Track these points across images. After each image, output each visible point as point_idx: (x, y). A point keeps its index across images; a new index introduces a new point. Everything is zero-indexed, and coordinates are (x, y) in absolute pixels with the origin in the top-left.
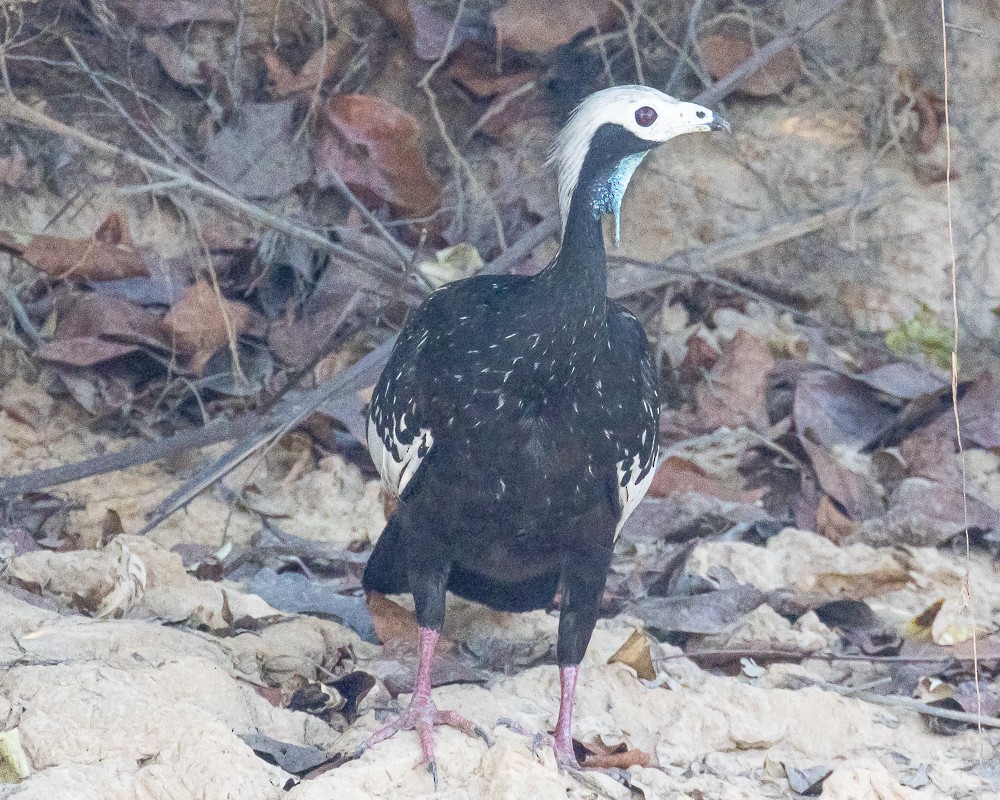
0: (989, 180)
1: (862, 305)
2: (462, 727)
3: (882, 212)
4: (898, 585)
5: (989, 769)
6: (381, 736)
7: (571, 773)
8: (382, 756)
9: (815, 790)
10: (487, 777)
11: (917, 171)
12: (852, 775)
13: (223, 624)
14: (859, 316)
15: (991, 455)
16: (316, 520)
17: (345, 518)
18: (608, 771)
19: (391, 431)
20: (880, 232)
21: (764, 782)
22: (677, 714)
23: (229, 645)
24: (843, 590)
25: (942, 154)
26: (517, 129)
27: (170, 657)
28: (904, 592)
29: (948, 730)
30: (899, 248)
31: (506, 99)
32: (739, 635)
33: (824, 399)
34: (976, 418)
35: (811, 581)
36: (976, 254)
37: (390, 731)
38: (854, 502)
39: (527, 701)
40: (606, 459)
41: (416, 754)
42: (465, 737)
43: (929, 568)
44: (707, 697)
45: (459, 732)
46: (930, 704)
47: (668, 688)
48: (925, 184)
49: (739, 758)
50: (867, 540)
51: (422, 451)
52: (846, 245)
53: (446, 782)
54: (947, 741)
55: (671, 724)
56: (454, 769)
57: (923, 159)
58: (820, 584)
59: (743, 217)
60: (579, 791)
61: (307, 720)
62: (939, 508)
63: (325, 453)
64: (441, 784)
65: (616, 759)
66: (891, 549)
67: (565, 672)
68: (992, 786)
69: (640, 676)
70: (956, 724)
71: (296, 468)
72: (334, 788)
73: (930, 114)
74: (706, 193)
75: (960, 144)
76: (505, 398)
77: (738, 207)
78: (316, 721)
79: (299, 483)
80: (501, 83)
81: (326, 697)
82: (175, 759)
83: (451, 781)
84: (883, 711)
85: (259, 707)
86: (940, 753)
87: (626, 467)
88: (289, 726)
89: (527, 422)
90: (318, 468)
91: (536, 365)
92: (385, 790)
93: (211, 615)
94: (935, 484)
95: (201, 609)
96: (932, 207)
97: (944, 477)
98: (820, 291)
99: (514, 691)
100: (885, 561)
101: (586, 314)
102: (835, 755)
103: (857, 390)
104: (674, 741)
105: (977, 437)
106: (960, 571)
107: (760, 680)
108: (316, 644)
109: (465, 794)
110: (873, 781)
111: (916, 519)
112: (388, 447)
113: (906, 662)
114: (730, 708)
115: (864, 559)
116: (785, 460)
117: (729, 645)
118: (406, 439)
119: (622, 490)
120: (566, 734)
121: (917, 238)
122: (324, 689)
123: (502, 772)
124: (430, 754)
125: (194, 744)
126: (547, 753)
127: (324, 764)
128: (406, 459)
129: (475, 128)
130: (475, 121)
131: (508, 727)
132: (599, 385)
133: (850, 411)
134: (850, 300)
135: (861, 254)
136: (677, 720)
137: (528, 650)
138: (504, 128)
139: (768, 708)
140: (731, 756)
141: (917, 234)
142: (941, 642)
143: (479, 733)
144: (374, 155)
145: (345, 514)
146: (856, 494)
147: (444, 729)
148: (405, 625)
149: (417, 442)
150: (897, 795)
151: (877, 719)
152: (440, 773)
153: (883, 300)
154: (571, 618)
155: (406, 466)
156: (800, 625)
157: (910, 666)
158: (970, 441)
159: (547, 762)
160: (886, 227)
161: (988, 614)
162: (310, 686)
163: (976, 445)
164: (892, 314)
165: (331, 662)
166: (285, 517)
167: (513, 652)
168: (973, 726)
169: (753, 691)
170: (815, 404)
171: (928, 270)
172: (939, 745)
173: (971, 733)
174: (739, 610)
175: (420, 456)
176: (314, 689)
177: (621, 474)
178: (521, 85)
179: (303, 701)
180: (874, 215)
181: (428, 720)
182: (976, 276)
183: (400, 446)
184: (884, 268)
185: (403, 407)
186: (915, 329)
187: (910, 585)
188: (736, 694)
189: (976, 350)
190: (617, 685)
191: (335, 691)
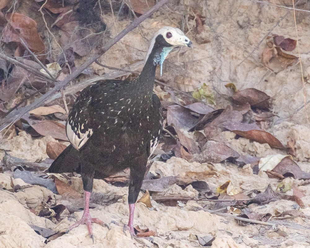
0: (220, 43)
1: (183, 83)
2: (100, 223)
3: (187, 53)
4: (211, 176)
5: (258, 237)
6: (74, 226)
7: (135, 238)
8: (76, 233)
9: (209, 244)
10: (109, 239)
11: (197, 40)
12: (221, 240)
13: (11, 188)
14: (182, 86)
15: (232, 133)
16: (19, 152)
17: (28, 151)
18: (146, 238)
19: (78, 129)
20: (187, 60)
21: (191, 241)
22: (159, 219)
23: (16, 195)
24: (195, 177)
25: (204, 35)
26: (67, 25)
27: (4, 200)
28: (212, 178)
29: (244, 224)
30: (193, 65)
31: (63, 15)
32: (169, 192)
33: (176, 114)
34: (226, 121)
35: (184, 174)
36: (218, 67)
37: (77, 225)
38: (190, 148)
39: (113, 215)
40: (147, 139)
41: (86, 232)
42: (101, 226)
43: (219, 170)
44: (169, 213)
45: (99, 225)
46: (237, 216)
47: (156, 210)
48: (200, 44)
49: (179, 233)
50: (197, 161)
51: (89, 136)
52: (177, 64)
53: (96, 241)
54: (244, 228)
55: (158, 222)
56: (98, 237)
57: (198, 36)
58: (187, 175)
59: (142, 54)
60: (138, 244)
61: (46, 220)
62: (219, 150)
63: (20, 130)
64: (95, 242)
65: (146, 234)
66: (206, 163)
67: (131, 206)
68: (262, 243)
69: (147, 207)
70: (246, 222)
71: (11, 135)
72: (62, 243)
73: (200, 21)
74: (129, 46)
75: (210, 31)
76: (117, 120)
77: (140, 50)
78: (48, 220)
79: (12, 140)
80: (61, 10)
81: (51, 213)
82: (11, 233)
83: (97, 241)
84: (223, 218)
85: (32, 216)
86: (242, 232)
87: (153, 142)
88: (41, 222)
89: (124, 128)
90: (18, 135)
91: (129, 110)
92: (77, 244)
93: (6, 185)
94: (217, 143)
95: (3, 183)
96: (203, 51)
97: (219, 140)
98: (168, 78)
99: (108, 211)
100: (205, 168)
101: (146, 94)
102: (209, 232)
103: (186, 111)
104: (159, 228)
105: (227, 127)
106: (228, 171)
107: (184, 208)
108: (40, 194)
109: (102, 245)
110: (228, 242)
111: (212, 154)
112: (76, 134)
113: (221, 202)
114: (176, 217)
115: (198, 167)
116: (168, 134)
117: (165, 196)
118: (83, 131)
119: (151, 148)
120: (132, 226)
121: (199, 62)
122: (50, 210)
123: (114, 238)
124: (91, 232)
125: (17, 228)
126: (127, 232)
127: (54, 234)
128: (83, 138)
129: (54, 24)
130: (54, 22)
131: (114, 223)
132: (148, 117)
133: (184, 118)
134: (179, 82)
135: (181, 67)
136: (160, 221)
137: (107, 197)
138: (63, 24)
139: (188, 217)
140: (177, 232)
141: (199, 60)
142: (230, 195)
143: (106, 225)
144: (22, 33)
145: (28, 150)
146: (191, 145)
147: (94, 224)
148: (66, 188)
149: (87, 133)
150: (235, 246)
151: (222, 221)
152: (94, 238)
153: (190, 81)
154: (133, 189)
155: (82, 140)
156: (187, 189)
157: (223, 203)
158: (225, 128)
159: (128, 235)
160: (189, 58)
161: (238, 185)
162: (45, 209)
163: (228, 130)
164: (193, 86)
165: (46, 200)
166: (10, 151)
167: (102, 198)
168: (252, 223)
169: (183, 211)
170: (173, 116)
171: (203, 72)
172: (241, 230)
173: (251, 225)
174: (169, 184)
175: (88, 137)
176: (46, 210)
177: (152, 144)
178: (69, 10)
179: (43, 214)
180: (185, 54)
181: (90, 221)
182: (218, 74)
183: (81, 134)
184: (189, 71)
185: (83, 121)
186: (202, 91)
187: (215, 176)
188: (177, 213)
189: (219, 98)
190: (140, 209)
191: (53, 211)
